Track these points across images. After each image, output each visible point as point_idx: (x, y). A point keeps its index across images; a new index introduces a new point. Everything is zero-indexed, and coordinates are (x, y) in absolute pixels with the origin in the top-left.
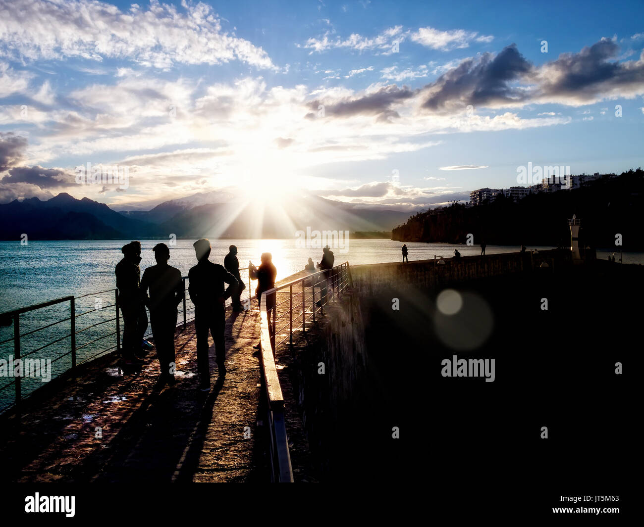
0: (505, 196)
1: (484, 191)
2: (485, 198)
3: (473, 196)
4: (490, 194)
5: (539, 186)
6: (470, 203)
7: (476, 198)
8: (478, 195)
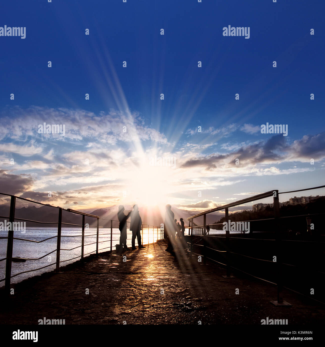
0: (271, 207)
1: (259, 205)
2: (260, 208)
3: (254, 207)
4: (262, 206)
5: (288, 202)
6: (252, 211)
7: (255, 208)
8: (257, 207)
